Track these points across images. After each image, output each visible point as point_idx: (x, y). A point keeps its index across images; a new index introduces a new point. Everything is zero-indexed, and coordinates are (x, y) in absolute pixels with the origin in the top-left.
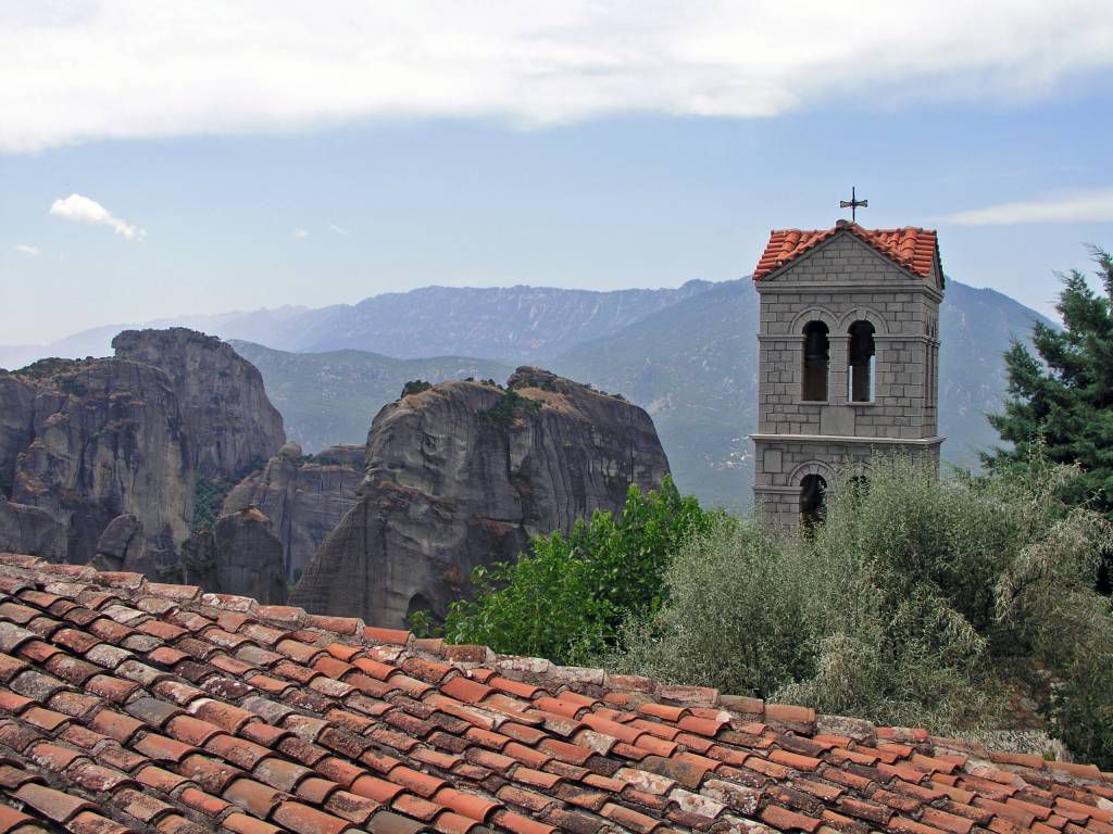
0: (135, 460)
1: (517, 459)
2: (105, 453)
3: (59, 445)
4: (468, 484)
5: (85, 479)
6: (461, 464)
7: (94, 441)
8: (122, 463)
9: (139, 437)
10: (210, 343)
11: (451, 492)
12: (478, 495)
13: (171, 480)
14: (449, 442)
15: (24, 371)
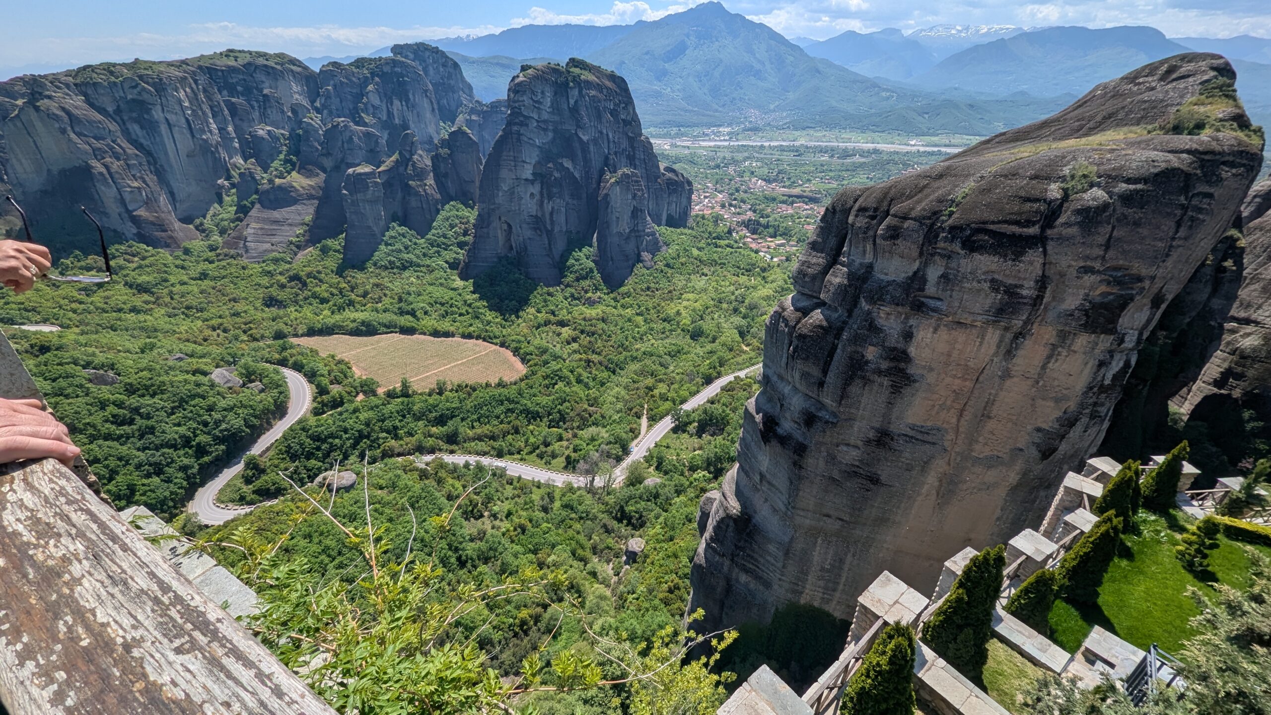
0: (411, 106)
1: (572, 102)
2: (397, 103)
3: (375, 100)
4: (552, 113)
5: (390, 114)
6: (549, 104)
7: (391, 98)
8: (405, 108)
9: (411, 96)
10: (436, 51)
11: (545, 116)
12: (557, 118)
13: (428, 115)
14: (543, 93)
15: (351, 64)
